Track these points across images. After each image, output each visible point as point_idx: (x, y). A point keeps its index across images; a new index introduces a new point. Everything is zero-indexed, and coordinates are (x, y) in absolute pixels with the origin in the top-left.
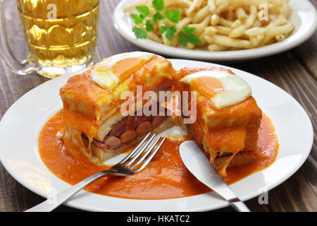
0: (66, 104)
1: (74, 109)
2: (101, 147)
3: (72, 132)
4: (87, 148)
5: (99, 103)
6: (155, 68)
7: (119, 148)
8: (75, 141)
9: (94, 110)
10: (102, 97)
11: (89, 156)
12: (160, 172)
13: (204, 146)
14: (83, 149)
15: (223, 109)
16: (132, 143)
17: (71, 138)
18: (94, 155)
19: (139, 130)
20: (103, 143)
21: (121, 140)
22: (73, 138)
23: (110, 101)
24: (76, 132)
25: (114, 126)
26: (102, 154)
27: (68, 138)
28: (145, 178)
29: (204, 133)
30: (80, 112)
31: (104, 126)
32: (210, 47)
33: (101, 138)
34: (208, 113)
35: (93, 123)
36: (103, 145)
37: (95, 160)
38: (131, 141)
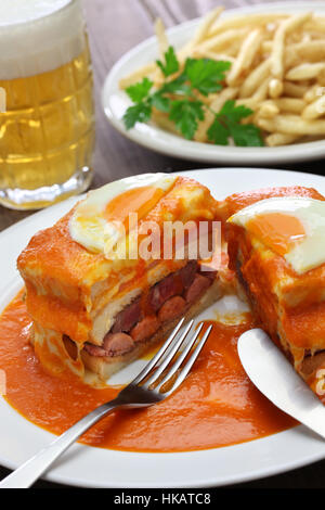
0: (31, 285)
1: (45, 293)
2: (99, 356)
3: (46, 334)
4: (75, 359)
5: (88, 282)
6: (180, 204)
7: (131, 351)
8: (53, 349)
9: (80, 295)
10: (91, 270)
11: (80, 373)
12: (207, 392)
13: (282, 339)
14: (69, 362)
15: (307, 273)
16: (153, 339)
17: (45, 344)
18: (89, 369)
19: (164, 314)
20: (102, 347)
21: (133, 338)
22: (49, 344)
23: (107, 275)
24: (52, 334)
25: (118, 315)
26: (102, 366)
27: (41, 344)
28: (181, 408)
29: (278, 318)
30: (56, 299)
31: (100, 318)
32: (269, 140)
33: (99, 340)
34: (282, 284)
35: (81, 317)
36: (102, 352)
37: (91, 380)
38: (152, 336)
